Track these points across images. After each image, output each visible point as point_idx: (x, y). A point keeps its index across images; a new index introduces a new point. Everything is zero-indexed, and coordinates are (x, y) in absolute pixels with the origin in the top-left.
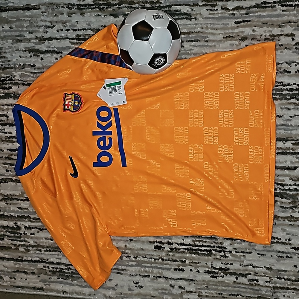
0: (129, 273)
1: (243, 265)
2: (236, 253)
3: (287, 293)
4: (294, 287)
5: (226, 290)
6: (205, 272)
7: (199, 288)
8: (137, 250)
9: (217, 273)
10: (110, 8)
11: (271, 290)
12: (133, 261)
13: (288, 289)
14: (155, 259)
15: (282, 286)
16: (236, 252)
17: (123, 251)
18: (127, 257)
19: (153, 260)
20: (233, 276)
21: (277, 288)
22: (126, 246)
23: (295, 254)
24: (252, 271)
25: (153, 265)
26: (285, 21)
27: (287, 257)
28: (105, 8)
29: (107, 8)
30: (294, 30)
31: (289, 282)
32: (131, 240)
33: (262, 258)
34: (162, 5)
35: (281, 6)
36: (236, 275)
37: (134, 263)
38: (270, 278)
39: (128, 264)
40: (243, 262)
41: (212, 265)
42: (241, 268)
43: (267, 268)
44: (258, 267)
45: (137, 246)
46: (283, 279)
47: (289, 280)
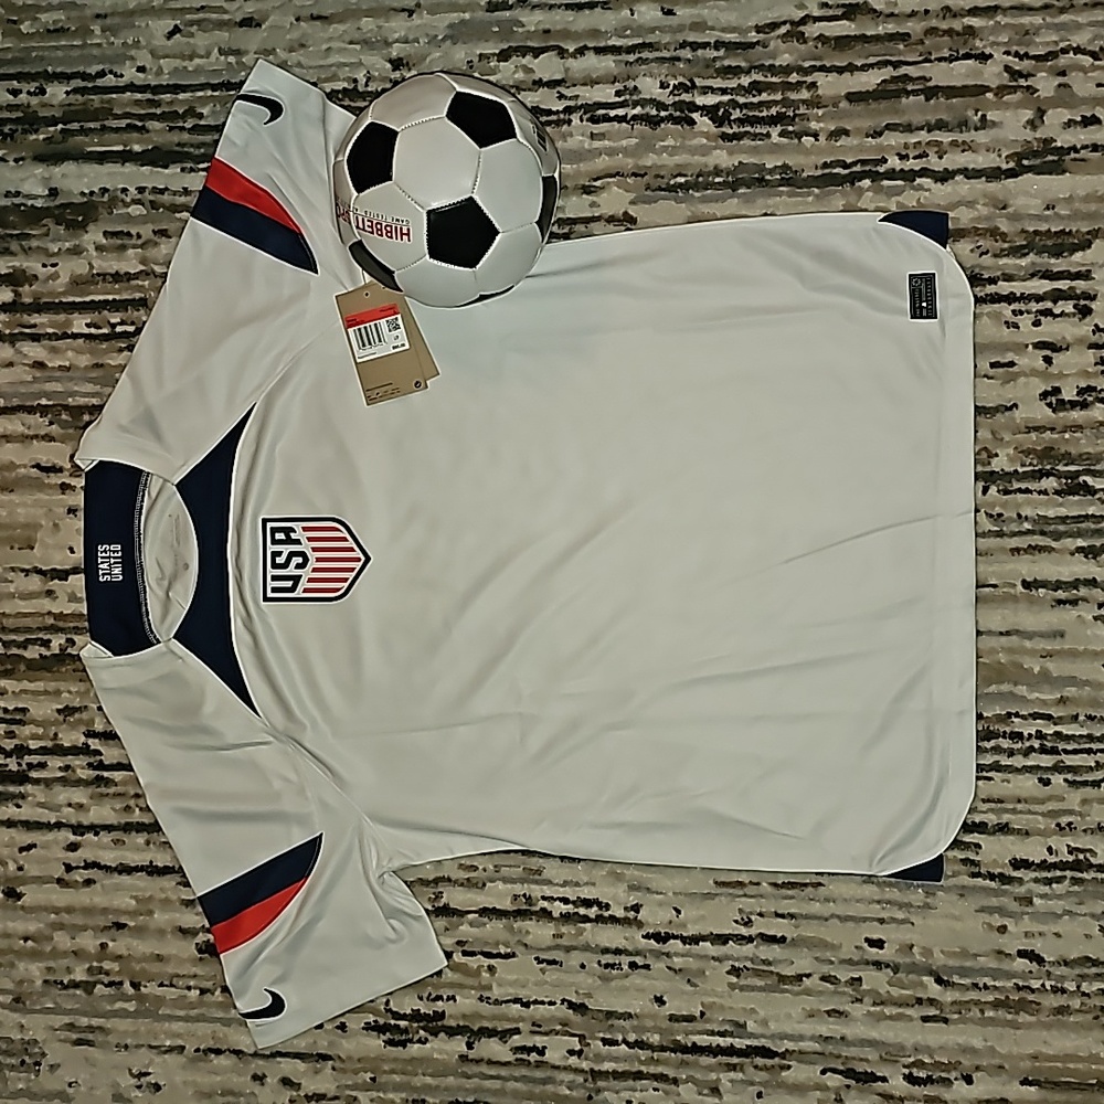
0: (112, 1039)
1: (489, 998)
2: (464, 959)
3: (636, 1090)
4: (660, 1069)
5: (437, 1087)
6: (368, 1027)
7: (350, 1083)
8: (139, 961)
9: (406, 1031)
10: (36, 131)
11: (586, 1081)
12: (128, 999)
13: (639, 1076)
14: (203, 991)
15: (621, 1067)
16: (465, 953)
17: (95, 964)
18: (110, 984)
19: (195, 993)
20: (459, 1037)
21: (604, 1075)
22: (103, 946)
23: (658, 955)
24: (521, 1019)
25: (193, 1013)
26: (603, 170)
27: (633, 965)
28: (17, 130)
29: (25, 132)
30: (632, 203)
31: (643, 1054)
32: (120, 926)
33: (552, 974)
34: (202, 123)
35: (587, 120)
36: (467, 1032)
37: (131, 1006)
38: (582, 1038)
39: (109, 1008)
40: (489, 988)
41: (387, 1003)
42: (485, 1008)
43: (571, 1005)
44: (543, 1003)
45: (142, 947)
46: (623, 1046)
47: (640, 1044)
